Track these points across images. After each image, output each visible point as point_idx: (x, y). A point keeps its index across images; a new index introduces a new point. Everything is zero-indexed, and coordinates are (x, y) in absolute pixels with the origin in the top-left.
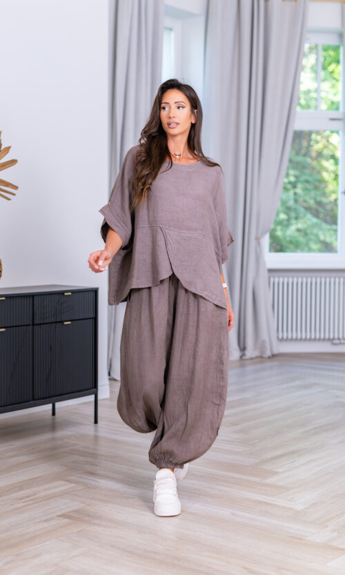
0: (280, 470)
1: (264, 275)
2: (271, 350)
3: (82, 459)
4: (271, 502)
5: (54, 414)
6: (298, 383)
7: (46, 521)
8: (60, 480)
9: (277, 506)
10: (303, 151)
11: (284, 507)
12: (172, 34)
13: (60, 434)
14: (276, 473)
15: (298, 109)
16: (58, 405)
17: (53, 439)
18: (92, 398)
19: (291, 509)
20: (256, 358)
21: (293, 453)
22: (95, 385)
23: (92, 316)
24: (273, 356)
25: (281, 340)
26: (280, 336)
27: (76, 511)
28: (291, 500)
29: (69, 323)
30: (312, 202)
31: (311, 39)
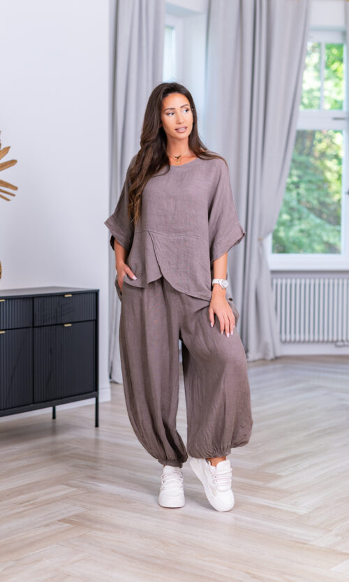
0: (283, 474)
1: (266, 276)
2: (274, 352)
3: (82, 463)
4: (274, 506)
5: (54, 417)
6: (301, 386)
7: (47, 525)
8: (61, 484)
9: (280, 510)
10: (306, 151)
11: (287, 512)
12: (174, 33)
13: (60, 437)
14: (279, 477)
15: (301, 108)
16: (59, 408)
17: (54, 443)
18: (92, 401)
19: (294, 513)
20: (259, 360)
21: (296, 456)
22: (96, 388)
23: (93, 318)
24: (277, 359)
25: (285, 342)
26: (283, 339)
27: (77, 516)
28: (294, 505)
29: (70, 325)
30: (315, 203)
31: (314, 38)
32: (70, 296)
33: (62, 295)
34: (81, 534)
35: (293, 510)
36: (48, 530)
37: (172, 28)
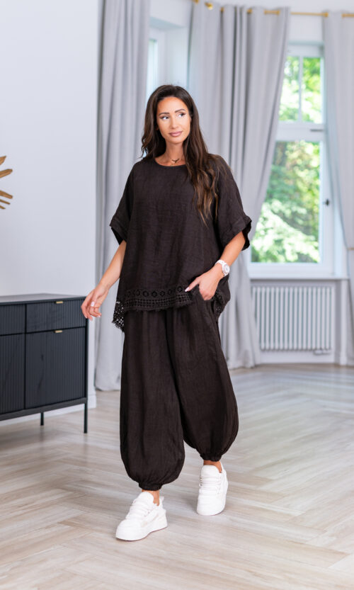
0: (274, 478)
1: (246, 285)
2: (254, 360)
3: (76, 467)
4: (269, 509)
5: (42, 423)
6: (282, 393)
7: (48, 527)
8: (56, 488)
9: (275, 512)
10: (278, 161)
11: (281, 513)
12: (156, 46)
14: (270, 481)
16: (47, 414)
17: (42, 449)
18: (82, 407)
19: (288, 515)
20: (239, 368)
21: (285, 461)
22: (85, 395)
23: (83, 324)
24: (256, 367)
25: (264, 350)
26: (263, 347)
27: (76, 518)
28: (288, 507)
29: (60, 331)
31: (292, 52)
32: (62, 302)
33: (54, 302)
34: (82, 535)
35: (287, 512)
36: (50, 531)
37: (154, 41)
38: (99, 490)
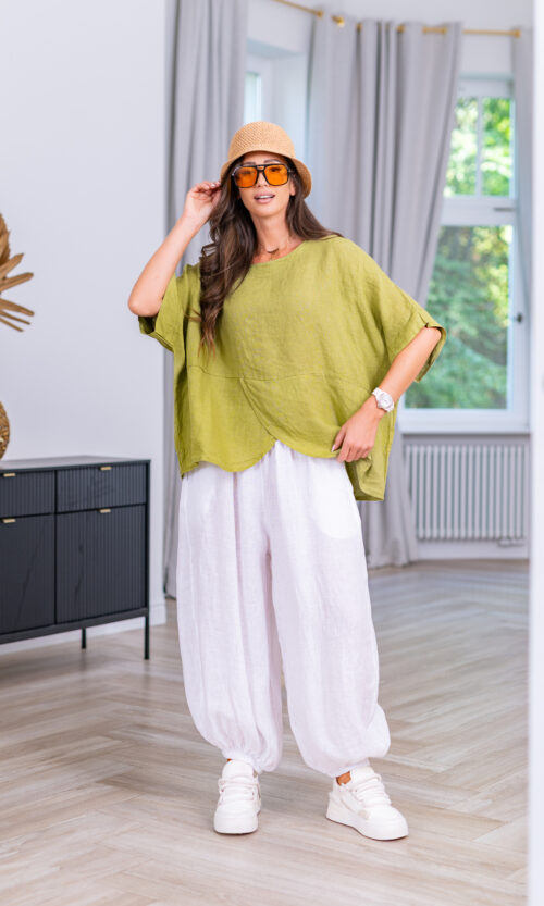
0: (415, 720)
2: (408, 554)
3: (128, 707)
4: (401, 762)
5: (84, 645)
7: (80, 788)
8: (98, 735)
9: (409, 767)
10: (460, 253)
11: (418, 769)
12: (259, 82)
13: (92, 674)
14: (409, 725)
15: (448, 192)
16: (92, 632)
17: (84, 681)
18: (139, 622)
19: (428, 770)
20: (386, 566)
22: (146, 604)
23: (142, 501)
24: (411, 564)
25: (422, 540)
26: (421, 534)
27: (123, 776)
28: (428, 760)
29: (108, 511)
30: (473, 332)
31: (465, 90)
32: (109, 468)
33: (98, 467)
34: (129, 799)
35: (427, 767)
36: (83, 793)
37: (256, 75)
38: (159, 738)
